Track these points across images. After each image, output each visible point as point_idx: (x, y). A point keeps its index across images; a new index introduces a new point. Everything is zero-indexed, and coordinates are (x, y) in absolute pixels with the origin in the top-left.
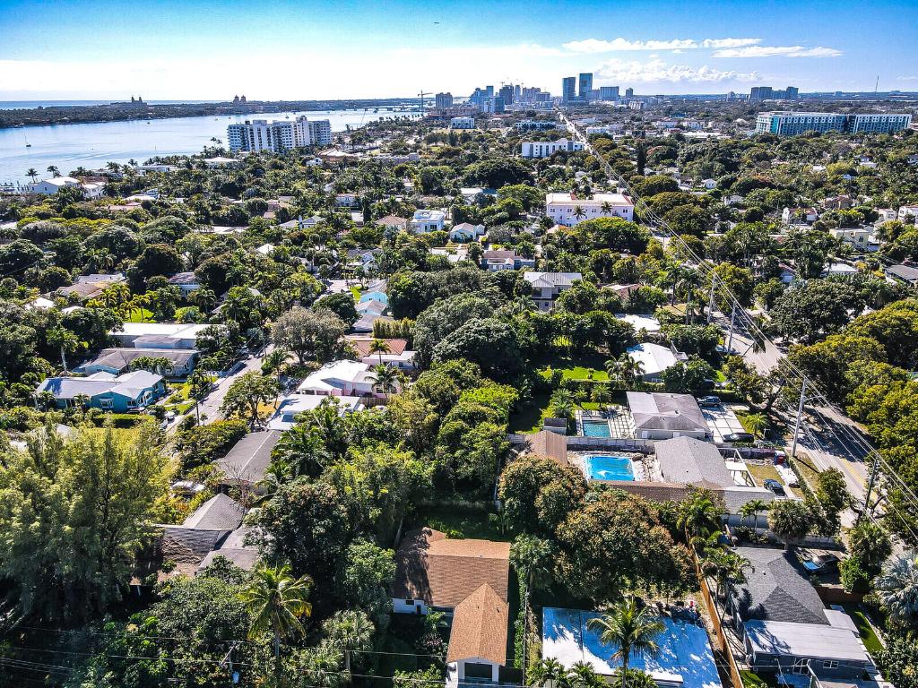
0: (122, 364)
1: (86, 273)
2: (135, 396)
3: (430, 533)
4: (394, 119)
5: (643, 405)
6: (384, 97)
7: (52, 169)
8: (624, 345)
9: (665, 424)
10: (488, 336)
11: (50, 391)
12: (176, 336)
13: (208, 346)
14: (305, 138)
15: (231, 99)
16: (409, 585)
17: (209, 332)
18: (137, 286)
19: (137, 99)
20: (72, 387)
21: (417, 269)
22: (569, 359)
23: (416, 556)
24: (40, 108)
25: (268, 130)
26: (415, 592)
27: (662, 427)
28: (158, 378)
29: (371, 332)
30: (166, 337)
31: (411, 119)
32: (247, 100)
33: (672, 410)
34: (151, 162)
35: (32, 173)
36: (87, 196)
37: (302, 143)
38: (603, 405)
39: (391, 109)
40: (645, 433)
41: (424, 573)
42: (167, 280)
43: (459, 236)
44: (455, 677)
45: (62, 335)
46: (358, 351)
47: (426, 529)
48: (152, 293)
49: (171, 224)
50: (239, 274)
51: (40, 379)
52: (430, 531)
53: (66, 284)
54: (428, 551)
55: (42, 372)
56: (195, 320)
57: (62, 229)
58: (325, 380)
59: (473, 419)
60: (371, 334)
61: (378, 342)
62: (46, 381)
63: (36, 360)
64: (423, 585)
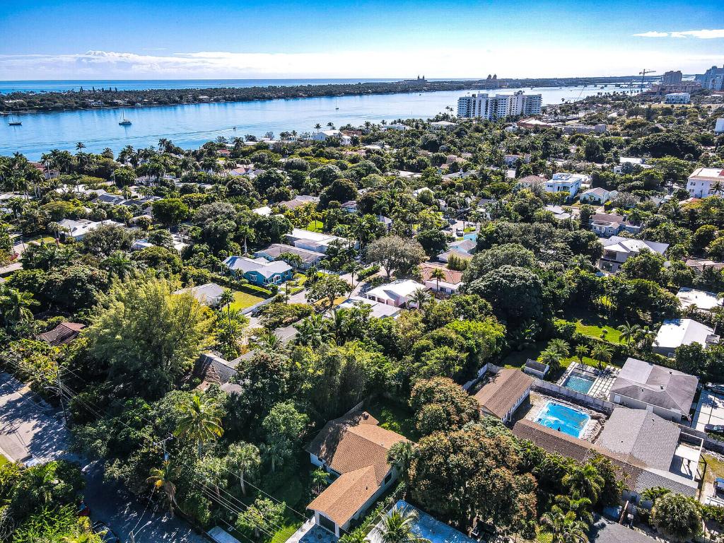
0: (278, 255)
1: (302, 194)
2: (267, 277)
3: (366, 418)
4: (612, 94)
5: (635, 373)
6: (619, 75)
7: (330, 124)
8: (662, 316)
9: (642, 395)
10: (511, 282)
11: (229, 265)
12: (320, 243)
13: (331, 252)
14: (518, 108)
15: (485, 77)
16: (323, 447)
17: (336, 243)
18: (323, 206)
19: (421, 77)
20: (244, 264)
21: (522, 221)
22: (606, 318)
23: (339, 429)
24: (360, 83)
25: (487, 101)
26: (324, 453)
27: (636, 397)
28: (290, 268)
29: (447, 263)
30: (314, 243)
31: (629, 94)
32: (498, 78)
33: (659, 384)
34: (395, 122)
35: (318, 127)
36: (343, 144)
37: (515, 113)
38: (603, 364)
39: (619, 86)
40: (618, 398)
41: (337, 442)
42: (339, 204)
43: (588, 198)
44: (314, 521)
45: (246, 230)
46: (425, 275)
47: (366, 413)
48: (325, 212)
49: (366, 166)
50: (381, 206)
51: (228, 256)
52: (368, 416)
53: (287, 199)
54: (350, 429)
55: (232, 251)
56: (341, 234)
57: (307, 164)
58: (386, 292)
59: (440, 341)
60: (447, 264)
61: (436, 271)
62: (230, 257)
63: (232, 243)
64: (332, 450)
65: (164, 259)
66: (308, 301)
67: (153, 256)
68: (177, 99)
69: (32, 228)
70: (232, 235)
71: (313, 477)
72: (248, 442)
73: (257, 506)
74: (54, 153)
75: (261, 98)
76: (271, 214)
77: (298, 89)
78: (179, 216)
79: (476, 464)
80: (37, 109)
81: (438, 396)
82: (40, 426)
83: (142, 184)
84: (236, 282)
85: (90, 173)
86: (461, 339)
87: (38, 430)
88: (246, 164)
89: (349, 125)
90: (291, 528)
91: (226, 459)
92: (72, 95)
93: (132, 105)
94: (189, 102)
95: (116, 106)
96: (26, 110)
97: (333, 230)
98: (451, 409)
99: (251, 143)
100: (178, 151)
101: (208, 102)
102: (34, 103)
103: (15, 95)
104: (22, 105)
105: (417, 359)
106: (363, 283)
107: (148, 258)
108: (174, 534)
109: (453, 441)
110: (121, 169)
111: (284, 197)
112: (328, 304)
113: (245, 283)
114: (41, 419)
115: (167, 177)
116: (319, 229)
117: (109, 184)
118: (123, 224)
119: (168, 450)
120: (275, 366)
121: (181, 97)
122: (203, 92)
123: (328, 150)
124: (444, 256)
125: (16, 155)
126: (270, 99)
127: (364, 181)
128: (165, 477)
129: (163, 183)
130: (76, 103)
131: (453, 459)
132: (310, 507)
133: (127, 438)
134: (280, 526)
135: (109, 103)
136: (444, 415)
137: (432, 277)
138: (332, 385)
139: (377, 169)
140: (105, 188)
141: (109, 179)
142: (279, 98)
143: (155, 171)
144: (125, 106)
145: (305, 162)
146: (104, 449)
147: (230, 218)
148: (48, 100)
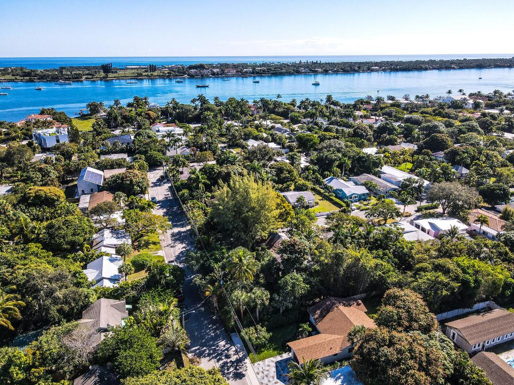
0: (363, 182)
2: (348, 195)
3: (358, 304)
7: (460, 91)
11: (326, 182)
13: (404, 187)
16: (318, 312)
17: (409, 180)
18: (417, 152)
20: (337, 184)
23: (333, 304)
26: (317, 316)
30: (396, 178)
35: (450, 92)
41: (328, 312)
42: (430, 153)
44: (291, 355)
45: (345, 161)
46: (472, 218)
47: (360, 301)
48: (416, 157)
49: (469, 126)
50: (463, 159)
51: (330, 176)
52: (360, 304)
53: (393, 144)
54: (341, 307)
55: (333, 173)
56: (421, 175)
57: (422, 120)
58: (430, 223)
59: (437, 268)
60: (501, 214)
61: (482, 217)
62: (331, 177)
63: (335, 168)
64: (322, 316)
65: (287, 171)
66: (366, 217)
67: (281, 168)
68: (357, 68)
69: (233, 142)
70: (337, 163)
71: (301, 327)
72: (266, 289)
73: (256, 329)
74: (262, 100)
75: (419, 69)
76: (376, 153)
77: (452, 62)
78: (312, 146)
79: (399, 360)
80: (271, 73)
81: (399, 303)
82: (185, 248)
83: (305, 123)
84: (327, 194)
85: (278, 114)
86: (459, 271)
87: (184, 249)
88: (378, 116)
89: (479, 92)
90: (276, 352)
91: (249, 294)
92: (294, 65)
93: (326, 72)
94: (364, 71)
95: (315, 73)
96: (265, 74)
97: (416, 171)
98: (404, 315)
99: (391, 102)
100: (336, 104)
101: (377, 71)
102: (270, 69)
103: (263, 65)
104: (264, 71)
105: (414, 276)
106: (418, 214)
107: (278, 169)
108: (215, 327)
109: (392, 337)
110: (297, 111)
111: (392, 142)
112: (382, 223)
113: (332, 196)
114: (188, 245)
115: (320, 120)
116: (408, 169)
117: (286, 121)
118: (280, 146)
119: (223, 279)
120: (299, 248)
121: (359, 68)
122: (376, 64)
123: (447, 110)
124: (501, 207)
125: (242, 100)
126: (426, 69)
127: (461, 137)
128: (213, 291)
129: (316, 124)
130: (294, 70)
131: (385, 350)
132: (290, 344)
133: (209, 265)
134: (270, 348)
135: (313, 71)
136: (396, 317)
137: (476, 221)
138: (336, 273)
139: (480, 129)
140: (282, 124)
141: (286, 118)
142: (434, 69)
143: (312, 116)
144: (321, 73)
145: (421, 118)
146: (197, 267)
147: (339, 151)
148: (279, 68)
